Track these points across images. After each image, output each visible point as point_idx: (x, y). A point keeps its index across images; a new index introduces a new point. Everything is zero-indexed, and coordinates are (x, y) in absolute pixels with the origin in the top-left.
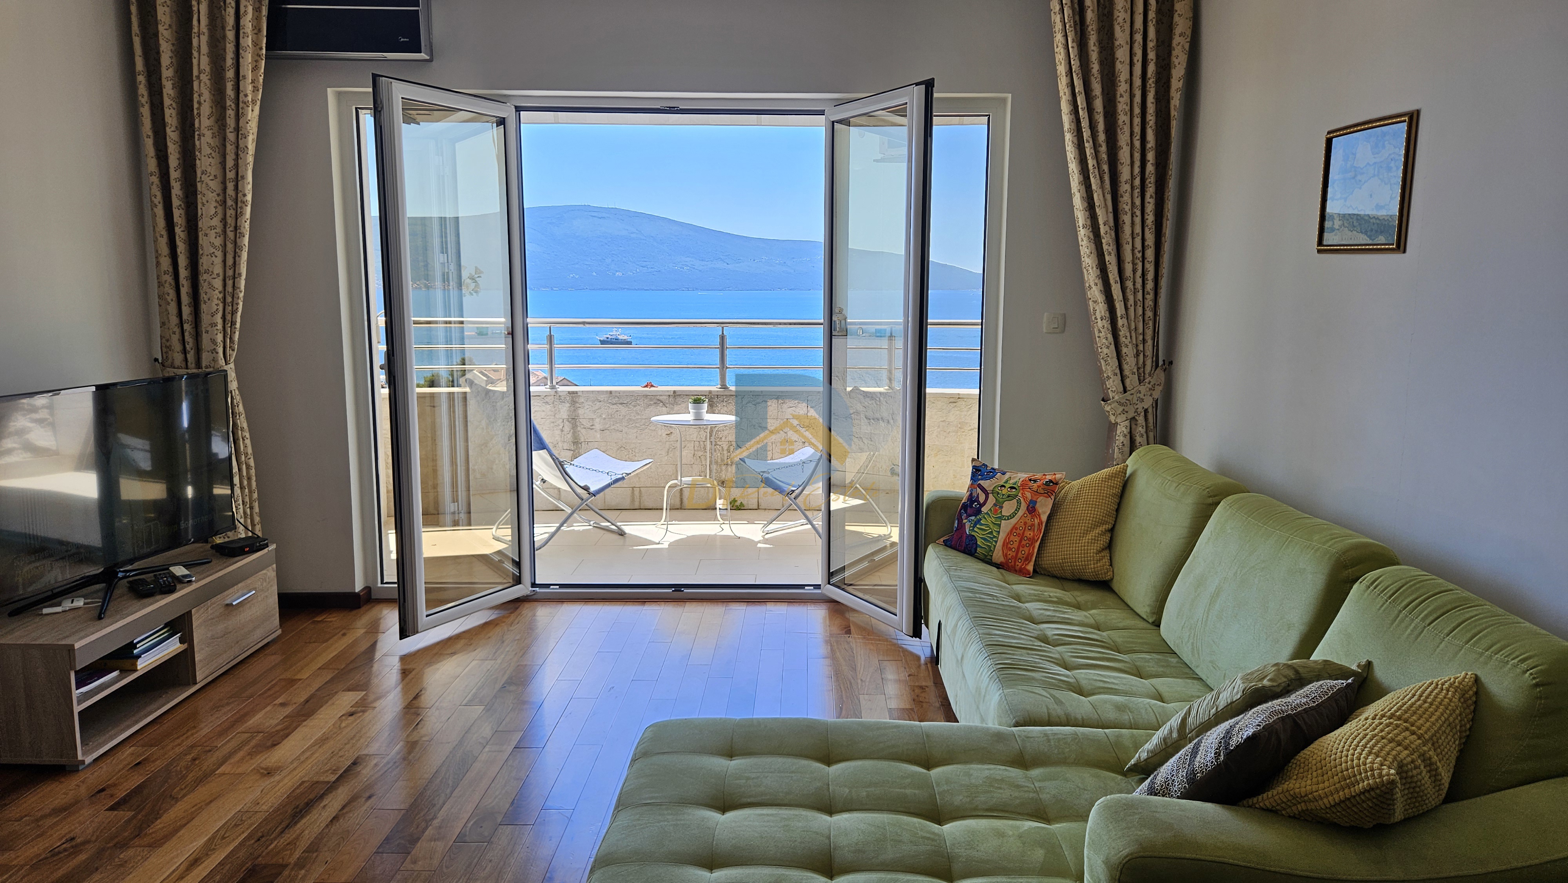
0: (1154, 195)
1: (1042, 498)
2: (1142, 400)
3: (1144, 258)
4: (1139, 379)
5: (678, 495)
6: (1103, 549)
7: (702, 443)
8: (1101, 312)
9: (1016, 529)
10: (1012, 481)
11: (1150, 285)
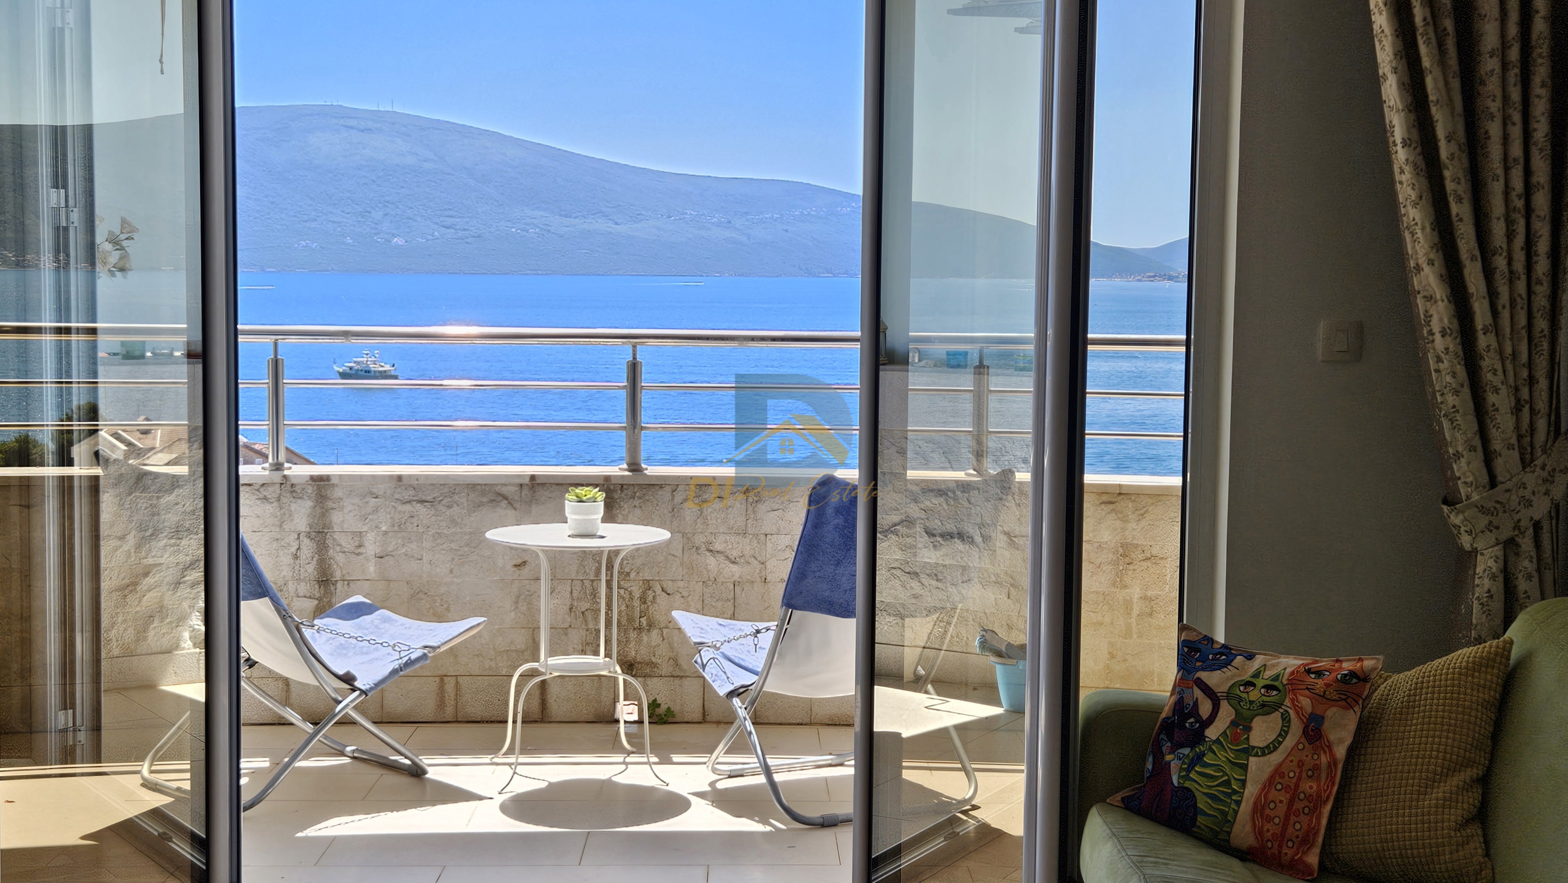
0: (1549, 82)
1: (1334, 709)
2: (1529, 504)
3: (1529, 210)
4: (1522, 460)
5: (537, 693)
6: (1467, 821)
7: (587, 583)
8: (1441, 320)
9: (1282, 775)
10: (1268, 674)
11: (1542, 266)
